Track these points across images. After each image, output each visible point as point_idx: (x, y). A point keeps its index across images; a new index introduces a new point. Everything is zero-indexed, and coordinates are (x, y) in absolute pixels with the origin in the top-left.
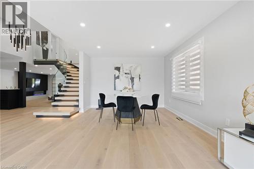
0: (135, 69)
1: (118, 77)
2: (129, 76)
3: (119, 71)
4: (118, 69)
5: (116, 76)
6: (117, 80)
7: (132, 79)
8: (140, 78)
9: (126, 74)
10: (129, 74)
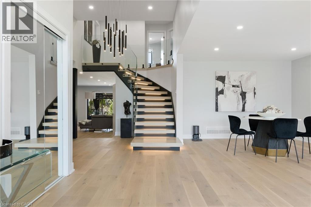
0: (248, 79)
1: (222, 92)
2: (239, 90)
3: (223, 82)
4: (222, 79)
5: (219, 90)
6: (220, 96)
7: (243, 95)
8: (255, 93)
9: (233, 86)
10: (238, 87)
